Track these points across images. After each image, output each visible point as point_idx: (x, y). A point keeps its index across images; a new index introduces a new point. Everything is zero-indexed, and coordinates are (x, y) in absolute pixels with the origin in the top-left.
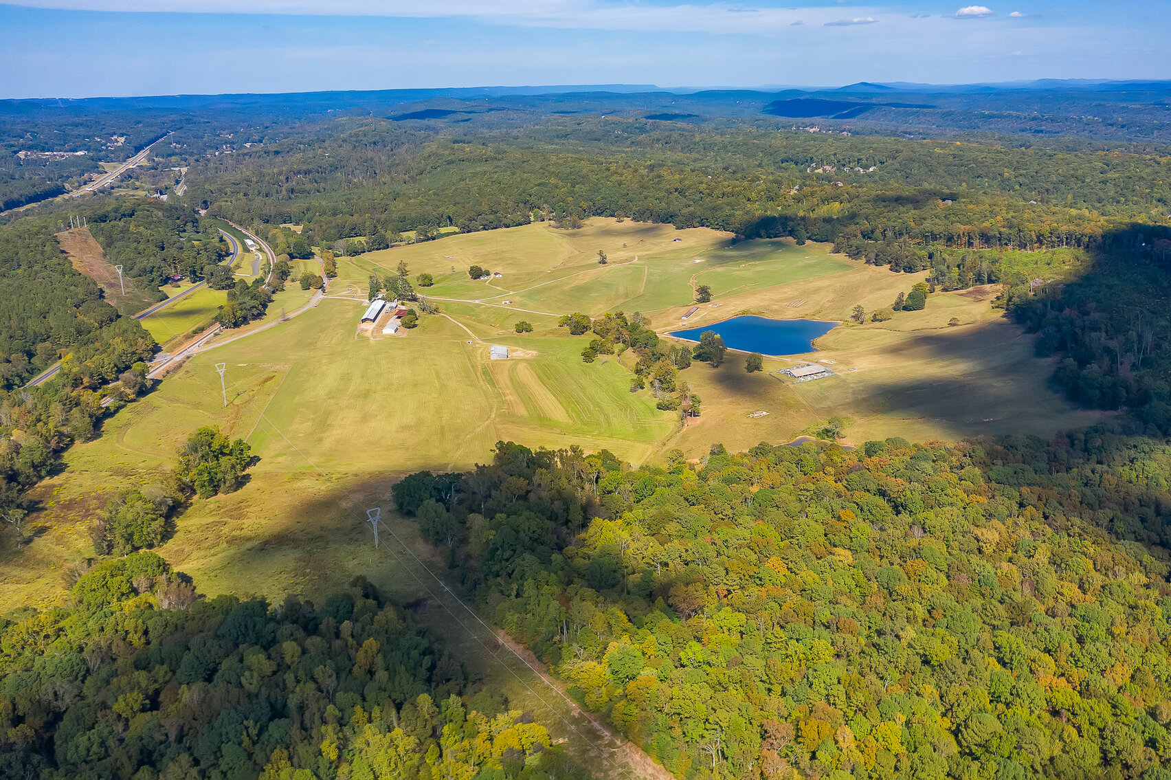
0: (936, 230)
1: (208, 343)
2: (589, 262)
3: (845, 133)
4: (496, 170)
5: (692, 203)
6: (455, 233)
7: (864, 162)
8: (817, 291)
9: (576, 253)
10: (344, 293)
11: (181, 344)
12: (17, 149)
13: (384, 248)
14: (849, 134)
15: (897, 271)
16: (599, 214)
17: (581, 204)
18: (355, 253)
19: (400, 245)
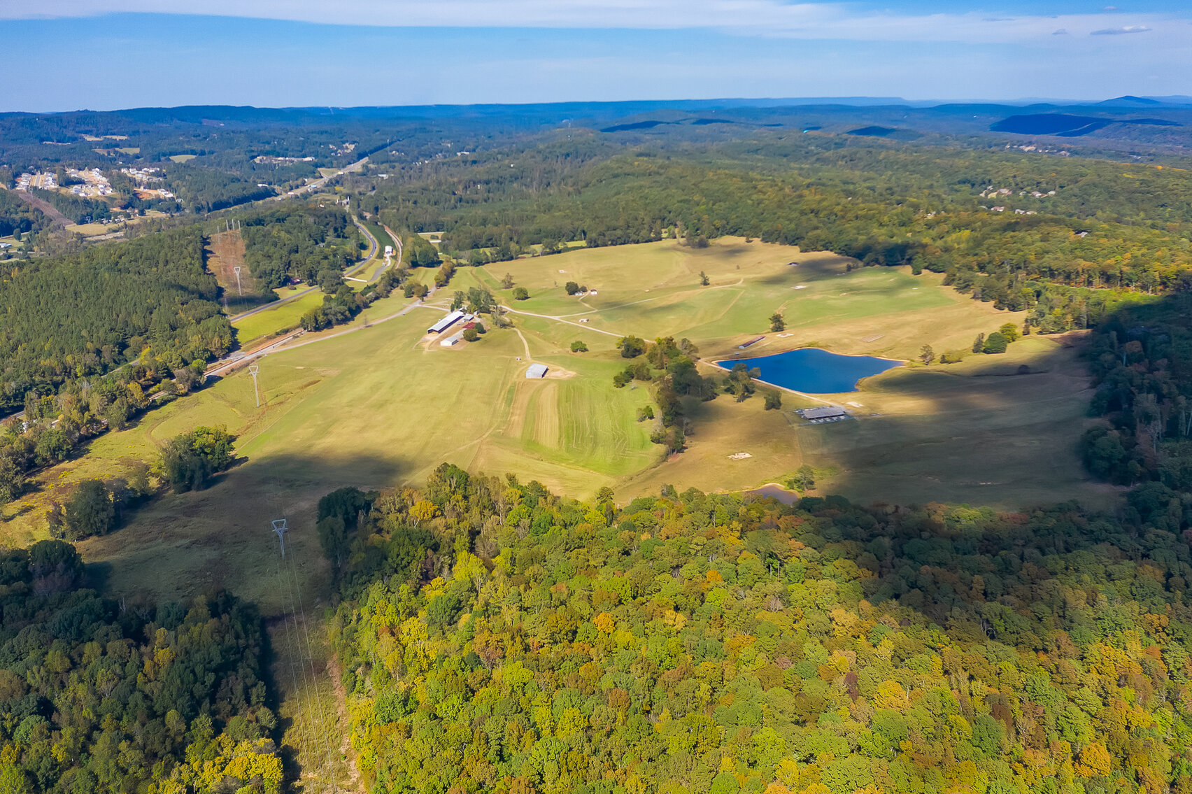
0: (1054, 265)
1: (284, 344)
2: (692, 283)
3: (1063, 152)
4: (653, 185)
5: (821, 225)
6: (582, 248)
7: (1044, 185)
8: (902, 325)
9: (687, 272)
10: (439, 303)
11: (261, 343)
12: (256, 154)
13: (508, 260)
14: (1068, 154)
15: (1000, 309)
16: (732, 234)
17: (715, 222)
18: (478, 263)
19: (524, 258)
